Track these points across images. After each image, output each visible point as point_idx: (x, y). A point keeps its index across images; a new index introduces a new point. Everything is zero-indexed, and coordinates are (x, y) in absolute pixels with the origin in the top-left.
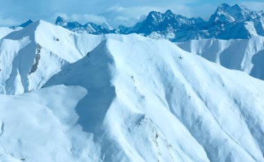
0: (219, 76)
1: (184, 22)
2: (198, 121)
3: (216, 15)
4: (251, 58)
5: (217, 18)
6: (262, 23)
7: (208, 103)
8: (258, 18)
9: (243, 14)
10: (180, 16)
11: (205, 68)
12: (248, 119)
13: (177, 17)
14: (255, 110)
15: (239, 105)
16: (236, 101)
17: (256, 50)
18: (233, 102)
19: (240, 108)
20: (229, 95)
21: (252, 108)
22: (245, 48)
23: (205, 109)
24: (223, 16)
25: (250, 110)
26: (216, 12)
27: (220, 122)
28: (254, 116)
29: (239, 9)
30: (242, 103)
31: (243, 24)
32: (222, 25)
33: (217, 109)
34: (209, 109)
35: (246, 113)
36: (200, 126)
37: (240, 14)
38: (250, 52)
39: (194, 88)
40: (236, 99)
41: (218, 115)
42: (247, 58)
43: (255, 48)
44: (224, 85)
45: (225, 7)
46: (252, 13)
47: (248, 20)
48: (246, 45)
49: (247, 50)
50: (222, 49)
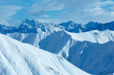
0: (17, 46)
1: (6, 28)
2: (5, 70)
3: (22, 25)
4: (38, 43)
5: (23, 27)
6: (45, 29)
7: (10, 61)
8: (44, 26)
9: (36, 25)
10: (4, 26)
11: (9, 42)
12: (32, 69)
13: (2, 26)
14: (36, 65)
15: (28, 62)
16: (26, 60)
17: (40, 39)
18: (24, 60)
19: (28, 63)
20: (22, 56)
21: (35, 64)
22: (35, 38)
23: (8, 64)
24: (26, 25)
25: (33, 64)
26: (22, 23)
27: (17, 71)
28: (36, 68)
29: (34, 22)
30: (29, 61)
31: (36, 29)
32: (25, 30)
33: (16, 64)
34: (11, 63)
35: (31, 66)
36: (5, 73)
37: (35, 25)
38: (38, 40)
39: (3, 53)
40: (26, 59)
41: (16, 67)
42: (36, 43)
43: (40, 38)
44: (19, 51)
45: (27, 21)
46: (40, 24)
47: (39, 27)
48: (35, 37)
49: (36, 39)
50: (23, 39)
